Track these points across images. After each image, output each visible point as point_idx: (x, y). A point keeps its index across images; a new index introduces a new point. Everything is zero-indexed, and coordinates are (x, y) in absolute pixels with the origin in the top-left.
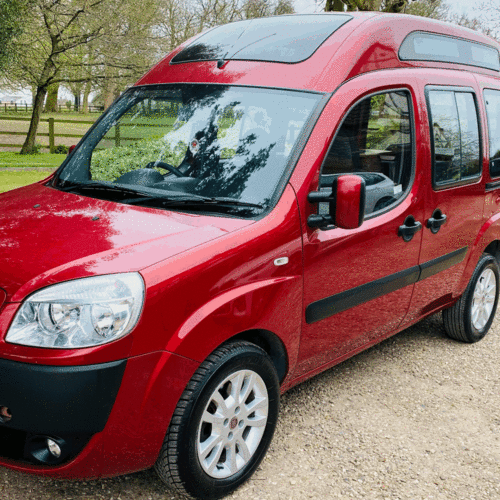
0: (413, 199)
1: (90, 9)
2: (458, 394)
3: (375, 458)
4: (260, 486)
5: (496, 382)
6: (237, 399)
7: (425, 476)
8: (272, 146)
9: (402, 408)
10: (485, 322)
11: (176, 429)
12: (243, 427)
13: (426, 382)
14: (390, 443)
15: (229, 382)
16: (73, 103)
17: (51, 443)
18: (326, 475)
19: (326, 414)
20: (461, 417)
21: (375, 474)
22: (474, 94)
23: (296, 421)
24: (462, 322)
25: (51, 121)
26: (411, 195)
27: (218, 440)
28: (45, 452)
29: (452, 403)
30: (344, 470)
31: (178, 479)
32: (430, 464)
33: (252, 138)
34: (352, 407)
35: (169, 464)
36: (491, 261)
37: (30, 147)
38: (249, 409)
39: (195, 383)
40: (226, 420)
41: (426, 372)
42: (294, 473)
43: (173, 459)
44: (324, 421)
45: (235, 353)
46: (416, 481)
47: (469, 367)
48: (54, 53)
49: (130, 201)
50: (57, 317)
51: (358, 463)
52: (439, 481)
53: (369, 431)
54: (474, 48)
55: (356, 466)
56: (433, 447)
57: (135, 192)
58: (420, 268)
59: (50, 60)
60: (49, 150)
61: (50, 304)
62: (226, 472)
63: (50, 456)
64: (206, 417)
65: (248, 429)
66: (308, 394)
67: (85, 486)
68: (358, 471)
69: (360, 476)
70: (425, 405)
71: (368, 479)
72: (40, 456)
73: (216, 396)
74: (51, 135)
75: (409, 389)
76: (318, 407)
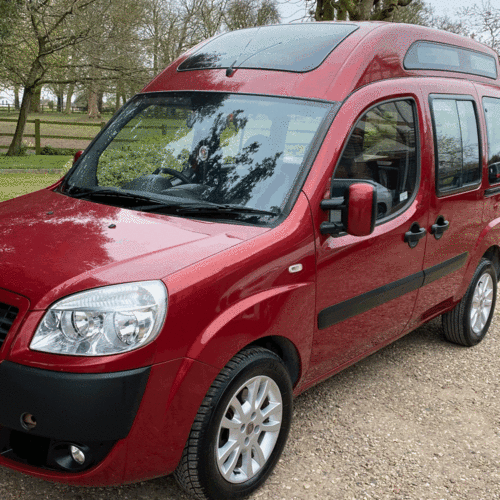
0: (417, 205)
1: (77, 11)
2: (461, 397)
3: (385, 462)
4: (274, 491)
5: (496, 385)
6: (253, 405)
7: (435, 480)
8: (278, 155)
9: (407, 411)
10: (483, 326)
11: (196, 435)
12: (258, 432)
13: (429, 386)
14: (398, 446)
15: (246, 388)
16: (56, 104)
17: (74, 449)
18: (338, 479)
19: (334, 418)
20: (465, 421)
21: (387, 477)
22: (474, 103)
23: (305, 425)
24: (461, 326)
25: (37, 123)
26: (416, 202)
27: (236, 446)
28: (68, 459)
29: (456, 406)
30: (356, 474)
31: (197, 484)
32: (439, 467)
33: (254, 146)
34: (359, 411)
35: (189, 469)
36: (488, 266)
37: (16, 149)
38: (264, 414)
39: (215, 390)
40: (243, 426)
41: (428, 376)
42: (307, 477)
43: (193, 465)
44: (332, 425)
45: (252, 359)
46: (427, 485)
47: (469, 370)
48: (41, 55)
49: (143, 208)
50: (79, 325)
51: (369, 467)
52: (449, 484)
53: (378, 435)
54: (474, 57)
55: (368, 470)
56: (440, 451)
57: (148, 199)
58: (424, 274)
59: (37, 60)
60: (35, 151)
61: (73, 311)
62: (242, 477)
63: (74, 463)
64: (224, 422)
65: (263, 434)
66: (315, 399)
67: (102, 492)
68: (370, 476)
69: (372, 480)
70: (429, 409)
71: (379, 482)
72: (64, 463)
73: (233, 401)
74: (37, 136)
75: (413, 393)
76: (326, 411)
